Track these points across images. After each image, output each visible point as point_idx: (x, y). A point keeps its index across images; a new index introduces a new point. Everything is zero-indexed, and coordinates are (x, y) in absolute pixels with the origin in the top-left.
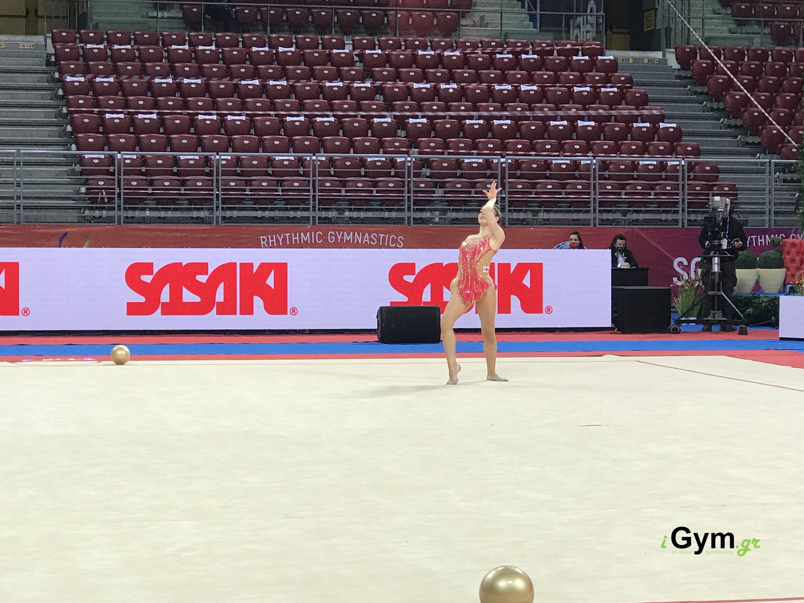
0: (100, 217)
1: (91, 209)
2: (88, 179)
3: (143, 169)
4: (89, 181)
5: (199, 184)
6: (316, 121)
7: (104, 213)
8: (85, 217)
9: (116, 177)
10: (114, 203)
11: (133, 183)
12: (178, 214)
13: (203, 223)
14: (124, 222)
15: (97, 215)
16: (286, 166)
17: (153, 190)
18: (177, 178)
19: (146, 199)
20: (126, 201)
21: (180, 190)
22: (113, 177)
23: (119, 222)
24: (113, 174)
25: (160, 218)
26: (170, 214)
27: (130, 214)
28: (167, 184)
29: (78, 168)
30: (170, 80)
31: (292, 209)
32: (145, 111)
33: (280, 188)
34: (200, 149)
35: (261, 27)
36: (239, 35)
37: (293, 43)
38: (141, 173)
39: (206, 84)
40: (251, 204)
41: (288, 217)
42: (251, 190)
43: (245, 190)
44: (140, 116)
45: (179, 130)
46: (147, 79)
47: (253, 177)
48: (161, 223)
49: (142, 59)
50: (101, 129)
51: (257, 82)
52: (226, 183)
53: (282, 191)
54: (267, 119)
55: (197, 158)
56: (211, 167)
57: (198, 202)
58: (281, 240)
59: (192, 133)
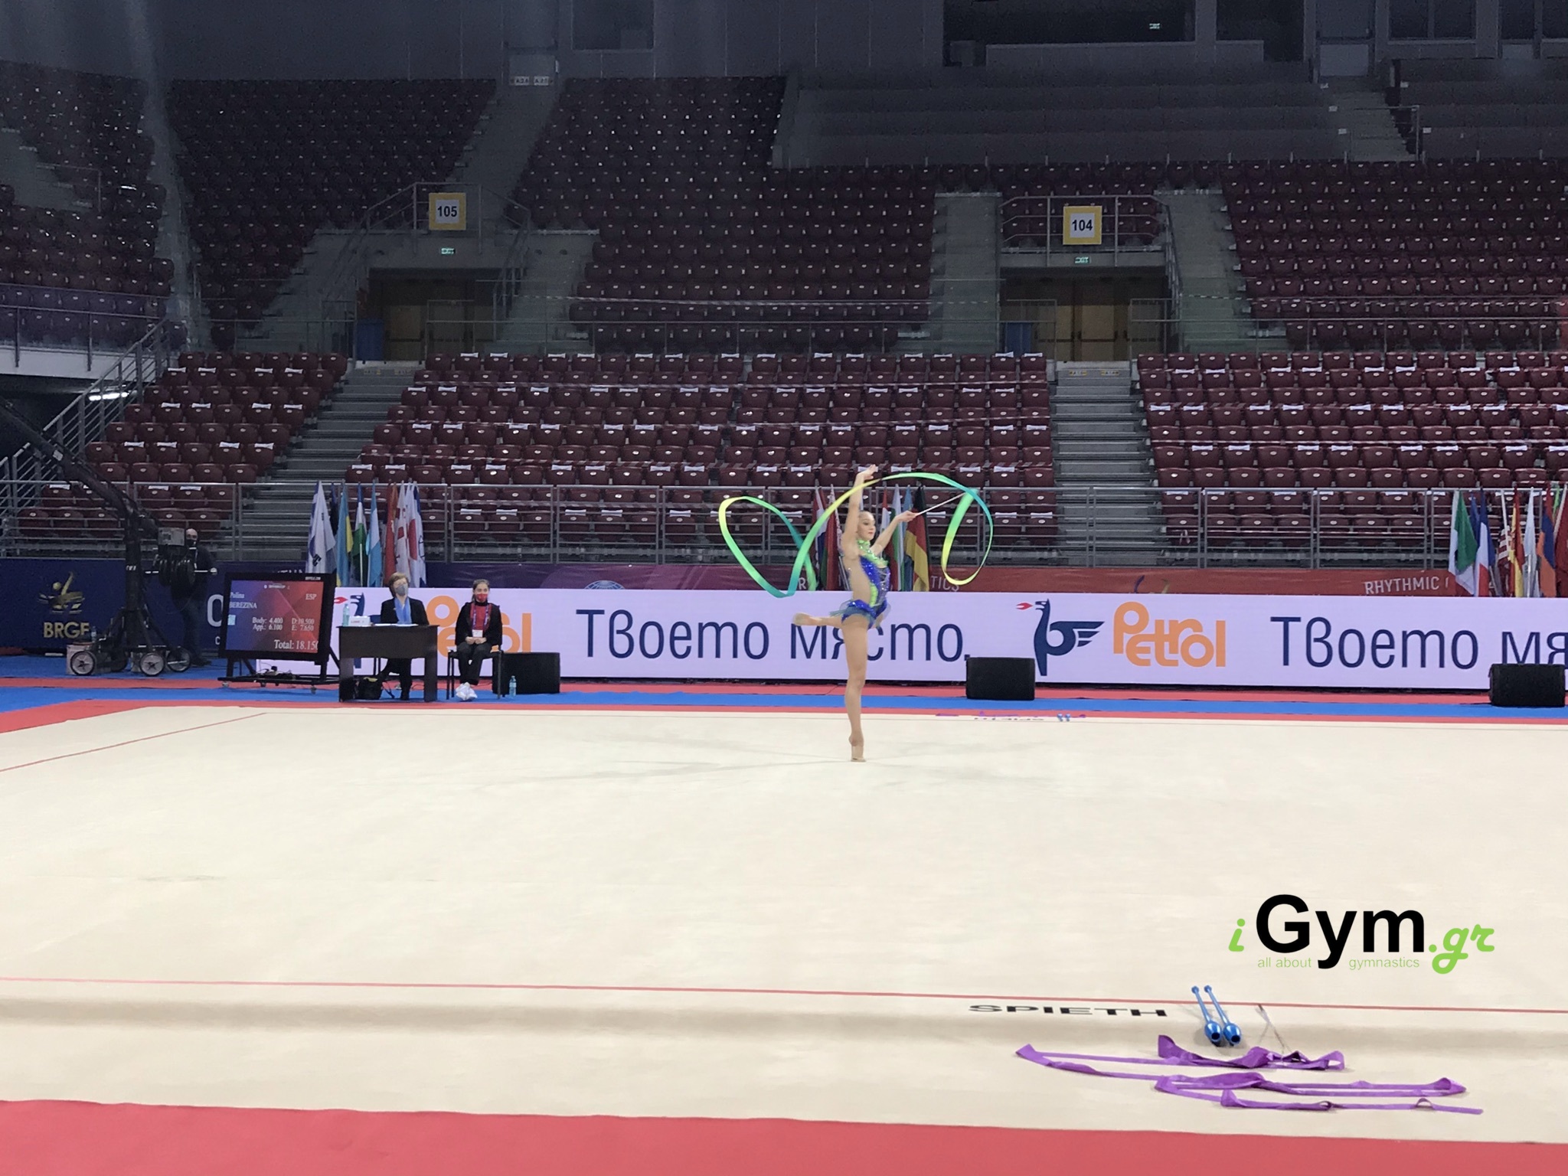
0: (1182, 560)
1: (1171, 550)
2: (1168, 518)
3: (1232, 507)
4: (1170, 521)
5: (1295, 523)
6: (1436, 450)
7: (1187, 555)
8: (1165, 559)
9: (1199, 515)
10: (1197, 545)
11: (1219, 522)
12: (1270, 556)
14: (1208, 566)
15: (1178, 557)
16: (1397, 502)
17: (1242, 529)
18: (1270, 516)
19: (1234, 540)
20: (1211, 542)
21: (1272, 529)
22: (1196, 516)
23: (1202, 566)
24: (1195, 512)
25: (1249, 560)
26: (1261, 556)
27: (1216, 556)
29: (1159, 506)
30: (1267, 407)
31: (1403, 551)
32: (1237, 442)
33: (1389, 527)
34: (1297, 483)
35: (1377, 345)
36: (1351, 354)
37: (1413, 362)
38: (1230, 512)
39: (1308, 410)
40: (1355, 545)
41: (1399, 561)
42: (1355, 530)
43: (1348, 530)
44: (1231, 448)
45: (1274, 463)
46: (1241, 406)
47: (1358, 516)
48: (1251, 566)
49: (1238, 384)
50: (1187, 463)
51: (1368, 407)
52: (1326, 521)
53: (1392, 530)
54: (1378, 449)
55: (1295, 493)
56: (1309, 503)
57: (1294, 544)
58: (1389, 586)
59: (1290, 467)
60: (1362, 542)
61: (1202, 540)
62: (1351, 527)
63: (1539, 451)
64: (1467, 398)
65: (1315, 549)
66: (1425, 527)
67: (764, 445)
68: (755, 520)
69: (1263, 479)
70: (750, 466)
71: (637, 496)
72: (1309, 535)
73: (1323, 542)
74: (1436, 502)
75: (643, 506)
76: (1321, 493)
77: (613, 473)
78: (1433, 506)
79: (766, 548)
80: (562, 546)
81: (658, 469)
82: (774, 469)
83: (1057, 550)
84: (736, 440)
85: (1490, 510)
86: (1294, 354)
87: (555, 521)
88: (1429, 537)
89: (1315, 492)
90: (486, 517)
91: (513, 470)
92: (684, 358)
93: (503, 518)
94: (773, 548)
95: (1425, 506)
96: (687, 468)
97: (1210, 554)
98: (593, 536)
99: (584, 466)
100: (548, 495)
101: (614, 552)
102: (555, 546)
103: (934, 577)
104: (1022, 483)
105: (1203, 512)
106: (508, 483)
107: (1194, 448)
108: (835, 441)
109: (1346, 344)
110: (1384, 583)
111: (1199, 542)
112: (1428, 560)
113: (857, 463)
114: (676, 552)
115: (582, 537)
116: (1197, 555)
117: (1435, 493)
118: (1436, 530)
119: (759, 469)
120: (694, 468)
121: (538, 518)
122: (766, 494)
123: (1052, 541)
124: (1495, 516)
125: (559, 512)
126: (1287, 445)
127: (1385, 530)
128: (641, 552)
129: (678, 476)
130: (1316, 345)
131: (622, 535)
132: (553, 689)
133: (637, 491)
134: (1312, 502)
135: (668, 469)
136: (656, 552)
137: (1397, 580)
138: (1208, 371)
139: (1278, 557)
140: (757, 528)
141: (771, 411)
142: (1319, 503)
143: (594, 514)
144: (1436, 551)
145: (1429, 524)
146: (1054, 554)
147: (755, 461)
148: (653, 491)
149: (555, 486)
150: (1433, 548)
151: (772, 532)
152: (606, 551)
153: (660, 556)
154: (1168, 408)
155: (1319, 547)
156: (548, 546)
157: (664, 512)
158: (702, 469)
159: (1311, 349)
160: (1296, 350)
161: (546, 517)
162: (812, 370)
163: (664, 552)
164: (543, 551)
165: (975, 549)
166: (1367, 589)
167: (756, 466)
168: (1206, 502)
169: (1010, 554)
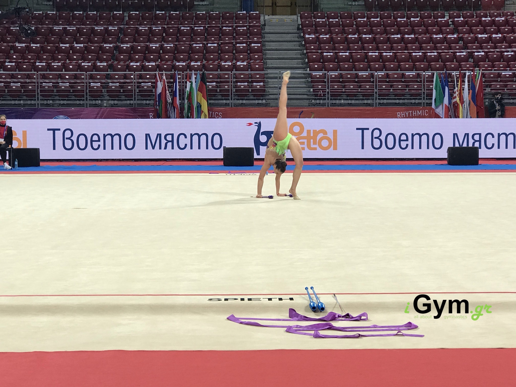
0: (319, 103)
1: (315, 99)
2: (313, 85)
3: (341, 80)
5: (368, 87)
6: (427, 55)
7: (321, 102)
8: (312, 103)
9: (327, 84)
10: (326, 97)
11: (335, 87)
12: (357, 102)
13: (369, 106)
14: (330, 106)
15: (318, 102)
16: (411, 78)
17: (345, 90)
18: (357, 84)
19: (342, 94)
20: (332, 96)
21: (358, 90)
22: (325, 84)
23: (328, 106)
24: (325, 82)
25: (348, 103)
26: (353, 102)
27: (334, 102)
28: (352, 87)
29: (310, 80)
30: (356, 36)
31: (413, 99)
32: (343, 51)
33: (407, 89)
34: (369, 69)
35: (403, 8)
36: (392, 13)
37: (419, 16)
38: (339, 82)
39: (374, 37)
40: (393, 97)
41: (411, 103)
42: (393, 90)
43: (390, 90)
44: (341, 54)
45: (359, 61)
46: (345, 35)
47: (394, 84)
48: (349, 106)
49: (344, 26)
50: (322, 61)
51: (399, 36)
52: (381, 86)
53: (409, 90)
54: (403, 55)
55: (368, 74)
56: (374, 79)
57: (367, 96)
58: (407, 114)
59: (366, 62)
60: (396, 95)
61: (328, 95)
62: (392, 89)
63: (471, 55)
64: (440, 32)
65: (376, 98)
66: (422, 88)
67: (134, 53)
68: (129, 87)
69: (354, 68)
70: (128, 63)
71: (76, 77)
72: (374, 92)
73: (380, 95)
74: (427, 78)
75: (78, 81)
76: (379, 74)
77: (65, 67)
78: (426, 79)
79: (135, 100)
80: (41, 100)
81: (85, 64)
82: (138, 64)
83: (265, 100)
84: (121, 51)
85: (450, 81)
86: (368, 13)
87: (38, 88)
88: (424, 93)
89: (376, 73)
90: (6, 87)
91: (18, 65)
92: (97, 14)
93: (14, 87)
94: (138, 100)
95: (422, 79)
96: (98, 64)
97: (332, 101)
98: (56, 95)
99: (51, 63)
100: (35, 77)
101: (65, 102)
102: (38, 100)
103: (211, 112)
104: (249, 70)
105: (328, 82)
106: (16, 72)
107: (325, 54)
108: (166, 51)
109: (390, 8)
110: (405, 113)
111: (327, 96)
112: (424, 103)
113: (176, 61)
114: (94, 102)
115: (50, 96)
116: (326, 101)
117: (427, 74)
118: (427, 90)
119: (132, 64)
120: (102, 64)
121: (30, 87)
122: (135, 75)
123: (262, 96)
124: (452, 83)
125: (39, 84)
126: (364, 53)
127: (406, 90)
128: (78, 102)
129: (95, 67)
130: (378, 9)
131: (69, 95)
132: (37, 165)
133: (76, 74)
134: (375, 78)
135: (90, 64)
136: (85, 102)
137: (411, 111)
138: (331, 20)
139: (361, 102)
140: (131, 91)
141: (137, 38)
142: (377, 78)
143: (56, 85)
144: (427, 99)
145: (424, 88)
146: (264, 101)
147: (130, 61)
148: (83, 75)
149: (38, 72)
150: (425, 98)
151: (137, 93)
152: (62, 102)
153: (87, 104)
154: (314, 36)
155: (378, 98)
156: (35, 100)
157: (88, 84)
158: (105, 64)
159: (375, 10)
160: (369, 11)
161: (34, 87)
162: (155, 19)
163: (89, 102)
164: (33, 102)
165: (229, 99)
166: (398, 116)
167: (130, 63)
168: (330, 78)
169: (244, 102)
